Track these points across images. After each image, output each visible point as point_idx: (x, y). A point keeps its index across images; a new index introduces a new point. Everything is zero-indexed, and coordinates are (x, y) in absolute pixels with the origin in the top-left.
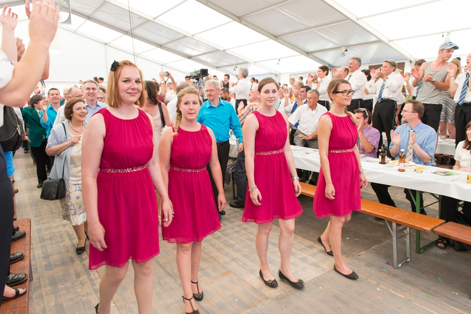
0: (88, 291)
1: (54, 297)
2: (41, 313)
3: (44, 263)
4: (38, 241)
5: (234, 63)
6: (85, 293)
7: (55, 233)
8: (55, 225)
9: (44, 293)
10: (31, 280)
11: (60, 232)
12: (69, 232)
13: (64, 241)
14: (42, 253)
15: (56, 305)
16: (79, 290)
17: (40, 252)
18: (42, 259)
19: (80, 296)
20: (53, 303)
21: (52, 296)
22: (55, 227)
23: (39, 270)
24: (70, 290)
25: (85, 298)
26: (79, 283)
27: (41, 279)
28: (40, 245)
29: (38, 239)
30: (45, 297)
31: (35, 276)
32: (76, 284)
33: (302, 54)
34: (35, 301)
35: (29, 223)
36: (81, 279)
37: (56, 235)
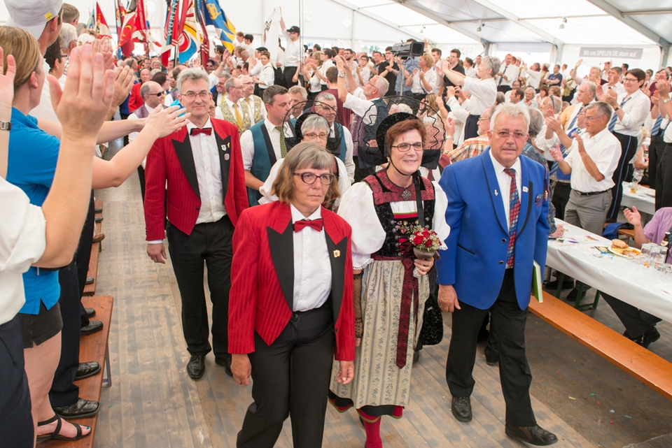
0: (181, 423)
1: (135, 422)
2: (116, 443)
3: (129, 359)
4: (126, 318)
5: (481, 16)
6: (177, 424)
7: (149, 308)
8: (152, 294)
9: (123, 411)
10: (109, 385)
11: (157, 307)
12: (169, 310)
13: (161, 326)
14: (129, 342)
15: (136, 435)
16: (169, 417)
17: (126, 338)
18: (127, 352)
19: (169, 428)
20: (132, 432)
21: (133, 418)
22: (151, 297)
23: (122, 371)
24: (158, 413)
25: (175, 433)
26: (171, 405)
27: (122, 386)
28: (127, 327)
29: (125, 315)
30: (124, 419)
31: (114, 379)
32: (166, 406)
33: (610, 13)
34: (110, 422)
35: (110, 305)
36: (174, 398)
37: (150, 313)
